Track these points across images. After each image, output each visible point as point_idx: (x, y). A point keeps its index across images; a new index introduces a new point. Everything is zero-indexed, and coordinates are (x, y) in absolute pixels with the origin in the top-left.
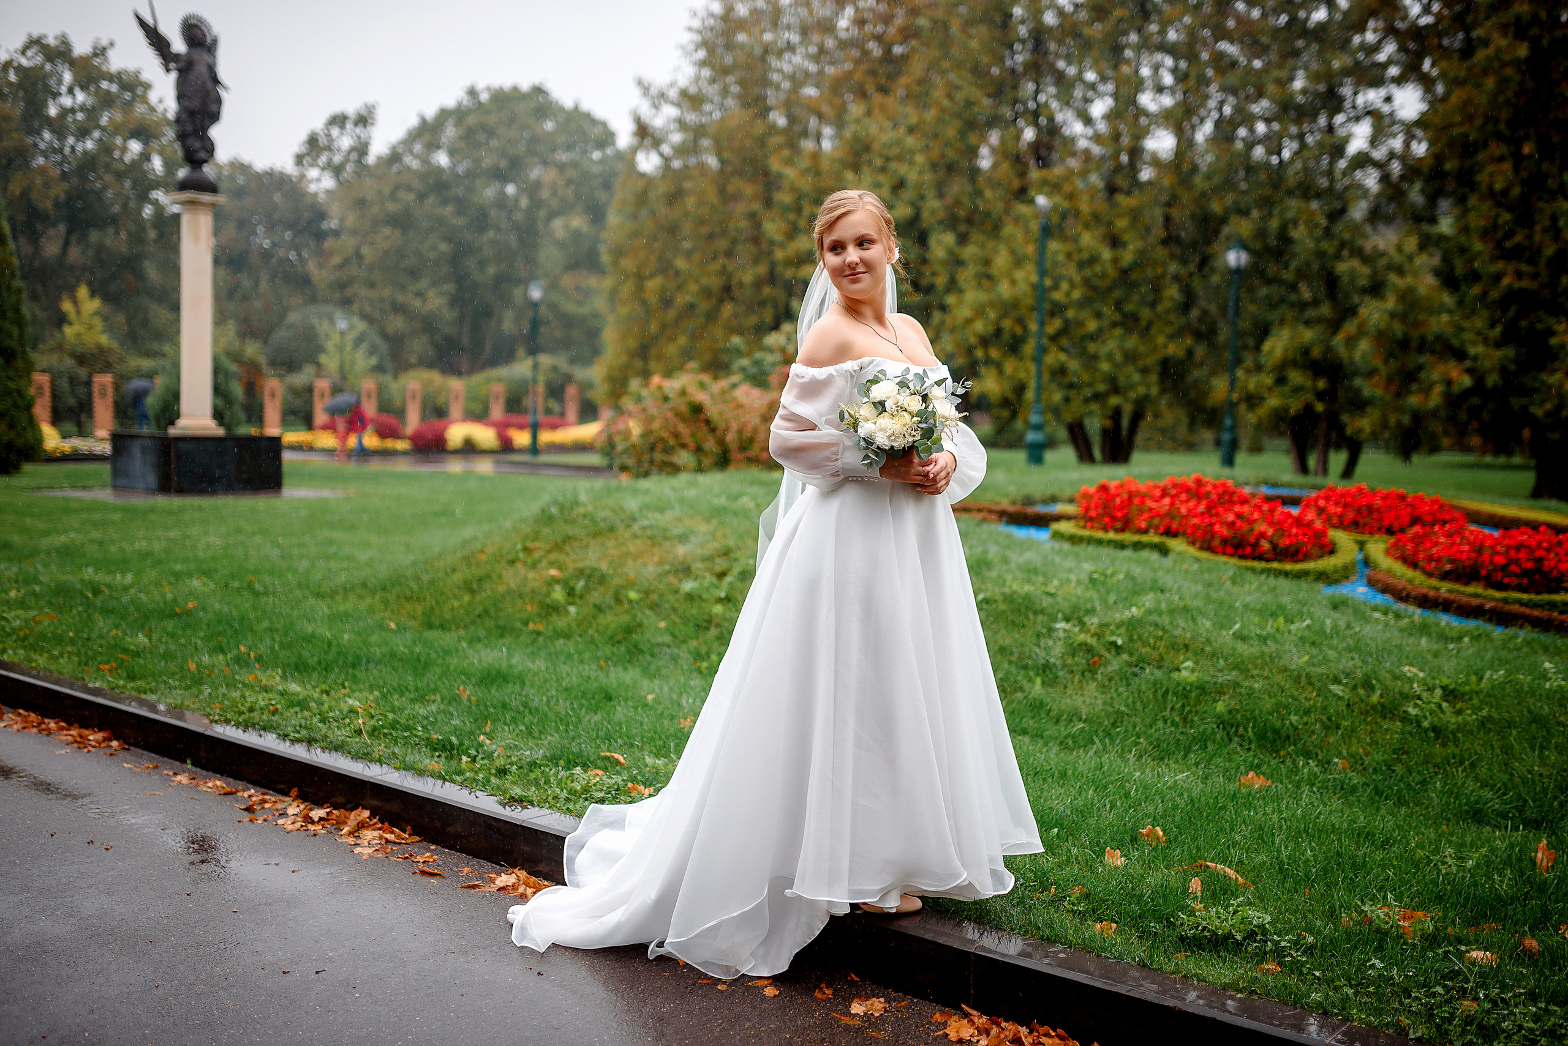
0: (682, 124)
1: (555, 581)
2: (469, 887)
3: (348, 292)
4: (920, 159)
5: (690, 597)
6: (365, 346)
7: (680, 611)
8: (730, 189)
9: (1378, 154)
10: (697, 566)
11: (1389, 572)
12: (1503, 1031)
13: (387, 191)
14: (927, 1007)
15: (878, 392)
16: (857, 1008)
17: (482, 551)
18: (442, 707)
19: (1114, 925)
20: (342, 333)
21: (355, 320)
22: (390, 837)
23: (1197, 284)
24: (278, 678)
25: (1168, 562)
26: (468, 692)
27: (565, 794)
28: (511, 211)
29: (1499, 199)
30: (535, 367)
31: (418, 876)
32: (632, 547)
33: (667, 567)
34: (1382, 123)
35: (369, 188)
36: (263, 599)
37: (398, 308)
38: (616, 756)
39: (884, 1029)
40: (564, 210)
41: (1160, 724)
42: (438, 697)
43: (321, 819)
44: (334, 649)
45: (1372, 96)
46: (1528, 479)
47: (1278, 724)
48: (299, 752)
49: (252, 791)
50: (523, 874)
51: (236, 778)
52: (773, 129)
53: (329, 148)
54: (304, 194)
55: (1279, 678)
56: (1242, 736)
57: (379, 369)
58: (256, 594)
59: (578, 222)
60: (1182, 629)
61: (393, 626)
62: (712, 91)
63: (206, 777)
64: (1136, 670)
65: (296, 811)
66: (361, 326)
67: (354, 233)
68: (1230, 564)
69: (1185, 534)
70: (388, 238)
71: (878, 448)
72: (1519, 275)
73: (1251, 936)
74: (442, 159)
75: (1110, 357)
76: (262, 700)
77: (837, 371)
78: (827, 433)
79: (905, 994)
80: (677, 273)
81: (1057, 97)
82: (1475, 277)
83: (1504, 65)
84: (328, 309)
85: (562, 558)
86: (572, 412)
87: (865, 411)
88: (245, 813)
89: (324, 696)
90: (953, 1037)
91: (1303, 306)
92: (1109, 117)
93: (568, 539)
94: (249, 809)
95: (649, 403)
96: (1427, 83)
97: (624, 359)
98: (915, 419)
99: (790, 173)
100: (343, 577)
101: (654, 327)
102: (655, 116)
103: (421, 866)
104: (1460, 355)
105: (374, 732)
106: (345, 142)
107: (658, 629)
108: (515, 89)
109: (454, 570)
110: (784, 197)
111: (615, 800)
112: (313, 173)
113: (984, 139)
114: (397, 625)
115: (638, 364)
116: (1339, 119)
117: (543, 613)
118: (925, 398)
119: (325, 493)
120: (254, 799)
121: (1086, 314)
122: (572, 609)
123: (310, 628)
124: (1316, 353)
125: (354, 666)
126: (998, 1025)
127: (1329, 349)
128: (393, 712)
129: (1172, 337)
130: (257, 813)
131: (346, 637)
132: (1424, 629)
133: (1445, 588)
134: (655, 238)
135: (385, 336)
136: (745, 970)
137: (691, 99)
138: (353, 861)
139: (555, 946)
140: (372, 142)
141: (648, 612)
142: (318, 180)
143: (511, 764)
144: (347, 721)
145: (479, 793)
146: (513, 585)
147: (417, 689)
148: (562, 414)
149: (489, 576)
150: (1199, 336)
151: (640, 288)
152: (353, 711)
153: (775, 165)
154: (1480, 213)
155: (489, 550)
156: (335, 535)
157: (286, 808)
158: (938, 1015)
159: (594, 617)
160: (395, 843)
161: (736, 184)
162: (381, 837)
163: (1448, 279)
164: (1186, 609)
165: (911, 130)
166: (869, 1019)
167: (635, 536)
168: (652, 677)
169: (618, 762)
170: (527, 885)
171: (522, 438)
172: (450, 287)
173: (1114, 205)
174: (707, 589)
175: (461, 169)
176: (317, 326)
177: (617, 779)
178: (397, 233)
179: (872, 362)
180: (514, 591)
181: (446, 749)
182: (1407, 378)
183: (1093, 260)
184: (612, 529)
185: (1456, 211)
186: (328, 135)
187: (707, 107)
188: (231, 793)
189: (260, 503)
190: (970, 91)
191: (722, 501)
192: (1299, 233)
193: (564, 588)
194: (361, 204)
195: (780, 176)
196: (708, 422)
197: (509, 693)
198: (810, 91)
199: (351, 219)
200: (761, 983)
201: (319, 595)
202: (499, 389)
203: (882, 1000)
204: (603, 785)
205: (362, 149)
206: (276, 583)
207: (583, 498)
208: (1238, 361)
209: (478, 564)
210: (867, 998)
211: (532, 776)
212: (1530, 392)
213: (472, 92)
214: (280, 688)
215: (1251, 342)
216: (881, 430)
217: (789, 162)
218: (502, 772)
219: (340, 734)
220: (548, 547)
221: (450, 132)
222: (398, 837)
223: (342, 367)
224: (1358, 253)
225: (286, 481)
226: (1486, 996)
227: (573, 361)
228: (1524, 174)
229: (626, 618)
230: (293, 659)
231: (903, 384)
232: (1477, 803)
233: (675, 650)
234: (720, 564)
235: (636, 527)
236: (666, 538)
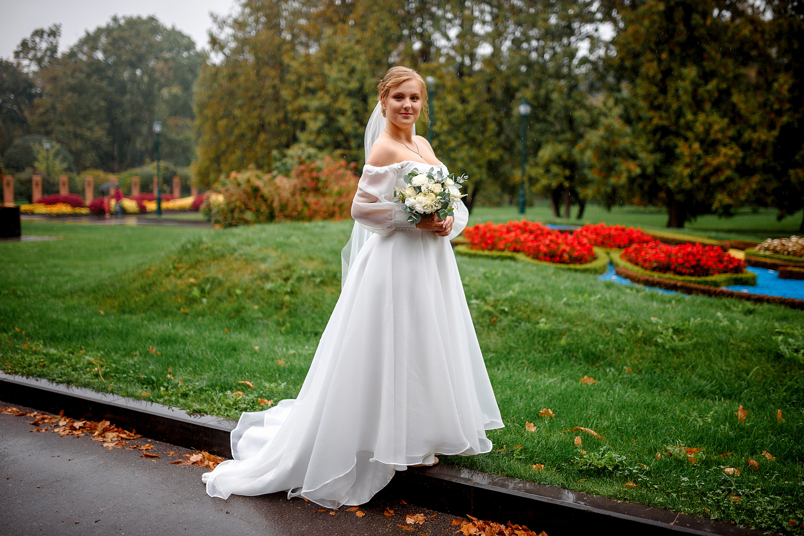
0: (235, 38)
1: (192, 285)
2: (175, 463)
3: (49, 128)
4: (363, 57)
5: (270, 292)
6: (60, 157)
7: (266, 300)
8: (263, 72)
9: (593, 58)
10: (273, 275)
11: (625, 268)
12: (758, 512)
13: (69, 72)
14: (448, 517)
15: (416, 181)
16: (410, 520)
17: (150, 270)
18: (141, 358)
19: (543, 466)
20: (47, 150)
21: (54, 143)
22: (124, 436)
23: (505, 122)
24: (41, 346)
25: (519, 266)
26: (154, 350)
27: (224, 406)
28: (139, 84)
29: (651, 80)
30: (158, 167)
31: (144, 458)
32: (235, 265)
33: (255, 276)
34: (594, 42)
35: (59, 70)
36: (24, 300)
37: (77, 136)
38: (248, 383)
39: (428, 532)
40: (167, 84)
41: (533, 352)
42: (138, 353)
43: (80, 427)
44: (72, 328)
45: (588, 28)
46: (665, 218)
47: (594, 350)
48: (62, 389)
49: (36, 413)
50: (206, 454)
51: (25, 405)
52: (284, 42)
53: (34, 49)
54: (21, 73)
55: (590, 326)
56: (576, 357)
57: (68, 170)
58: (19, 297)
59: (176, 90)
60: (537, 301)
61: (102, 313)
62: (251, 19)
63: (6, 406)
64: (517, 324)
65: (65, 423)
66: (58, 146)
67: (51, 95)
68: (550, 267)
69: (524, 251)
70: (69, 98)
71: (416, 212)
72: (661, 118)
73: (616, 467)
74: (100, 55)
75: (462, 160)
76: (34, 359)
77: (390, 169)
78: (385, 204)
79: (434, 510)
80: (234, 118)
81: (433, 26)
82: (640, 119)
83: (653, 13)
84: (37, 137)
85: (196, 272)
86: (177, 192)
87: (409, 191)
88: (34, 426)
89: (71, 355)
90: (465, 533)
91: (557, 133)
92: (458, 36)
93: (198, 262)
94: (36, 424)
95: (230, 186)
96: (614, 22)
97: (207, 163)
98: (439, 197)
99: (294, 64)
100: (69, 286)
101: (223, 146)
102: (221, 33)
103: (145, 452)
104: (634, 157)
105: (105, 375)
106: (44, 45)
107: (254, 310)
108: (139, 18)
109: (134, 280)
110: (292, 77)
111: (253, 409)
112: (25, 62)
113: (396, 47)
114: (105, 312)
115: (215, 166)
116: (573, 39)
117: (188, 303)
118: (443, 185)
119: (46, 238)
120: (37, 417)
121: (450, 138)
122: (204, 300)
123: (55, 316)
124: (565, 157)
125: (85, 337)
126: (489, 525)
127: (570, 155)
128: (115, 363)
129: (493, 149)
130: (41, 426)
131: (77, 320)
132: (652, 297)
133: (656, 276)
134: (222, 99)
135: (71, 151)
136: (343, 503)
137: (239, 25)
138: (104, 452)
139: (232, 495)
140: (59, 45)
141: (247, 301)
142: (29, 66)
143: (189, 390)
144: (88, 369)
145: (174, 408)
146: (169, 288)
147: (125, 349)
148: (171, 192)
149: (154, 283)
150: (505, 149)
151: (215, 124)
152: (90, 363)
153: (286, 59)
154: (643, 87)
155: (153, 269)
156: (57, 262)
157: (58, 422)
158: (454, 521)
159: (217, 304)
160: (127, 439)
161: (265, 71)
162: (118, 437)
163: (627, 120)
164: (537, 292)
165: (358, 42)
166: (418, 527)
167: (236, 259)
168: (256, 336)
169: (249, 386)
170: (209, 460)
171: (151, 206)
172: (107, 125)
173: (463, 82)
174: (279, 287)
175: (111, 61)
176: (33, 146)
177: (251, 397)
178: (76, 96)
179: (408, 164)
180: (170, 291)
181: (148, 383)
182: (609, 170)
183: (453, 110)
184: (223, 256)
185: (631, 87)
186: (34, 41)
187: (248, 29)
188: (23, 415)
189: (10, 244)
190: (388, 22)
191: (281, 239)
192: (555, 96)
193: (199, 289)
194: (54, 79)
195: (288, 66)
196: (262, 197)
197: (178, 348)
198: (303, 22)
199: (49, 88)
200: (353, 509)
201: (56, 296)
202: (136, 180)
203: (422, 515)
204: (245, 400)
205: (53, 49)
206: (30, 290)
207: (205, 239)
208: (525, 161)
209: (148, 277)
210: (414, 514)
211: (203, 397)
212: (667, 176)
213: (115, 19)
214: (45, 351)
215: (531, 151)
216: (419, 203)
217: (293, 58)
218: (185, 395)
219: (87, 378)
220: (187, 266)
221: (104, 40)
222: (129, 435)
223: (48, 168)
224: (584, 107)
225: (23, 232)
226: (743, 493)
227: (176, 164)
228: (662, 68)
229: (236, 305)
230: (48, 335)
231: (430, 177)
232: (699, 387)
233: (265, 321)
234: (286, 273)
235: (236, 254)
236: (254, 260)
